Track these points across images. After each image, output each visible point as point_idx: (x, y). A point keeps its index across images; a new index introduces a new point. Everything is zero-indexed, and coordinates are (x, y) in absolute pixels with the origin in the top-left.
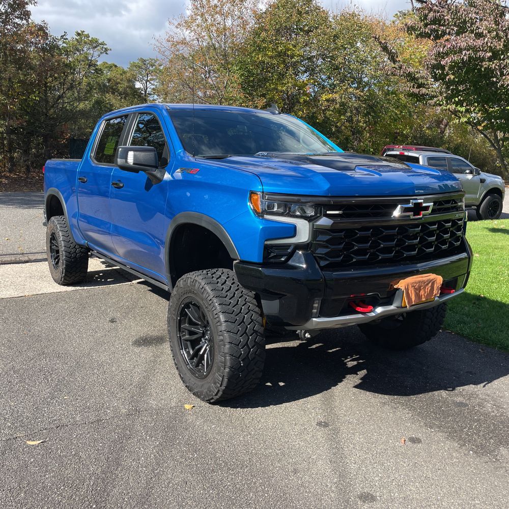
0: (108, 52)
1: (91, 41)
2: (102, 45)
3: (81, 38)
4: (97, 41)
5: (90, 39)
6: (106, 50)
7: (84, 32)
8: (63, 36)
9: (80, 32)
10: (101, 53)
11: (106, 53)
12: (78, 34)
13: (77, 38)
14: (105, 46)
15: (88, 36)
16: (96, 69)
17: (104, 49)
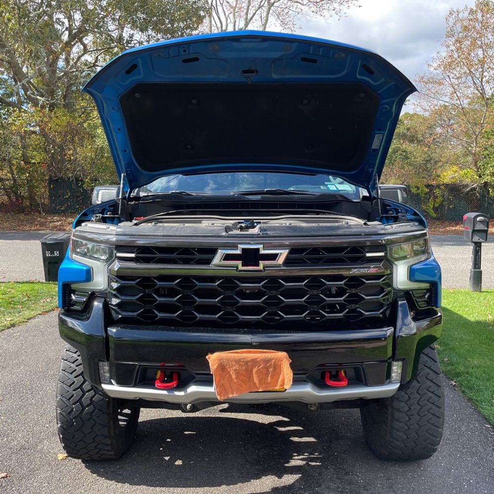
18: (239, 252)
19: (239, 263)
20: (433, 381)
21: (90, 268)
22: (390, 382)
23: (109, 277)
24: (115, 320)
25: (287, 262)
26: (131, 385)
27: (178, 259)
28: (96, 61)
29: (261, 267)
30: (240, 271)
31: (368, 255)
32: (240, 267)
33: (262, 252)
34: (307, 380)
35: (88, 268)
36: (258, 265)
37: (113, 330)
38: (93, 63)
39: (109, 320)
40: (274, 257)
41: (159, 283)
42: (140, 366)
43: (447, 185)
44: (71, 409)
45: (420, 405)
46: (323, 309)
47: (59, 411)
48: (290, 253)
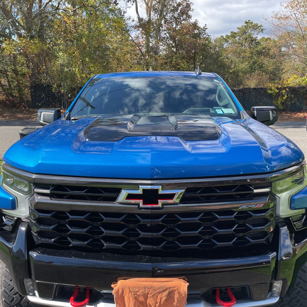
0: (263, 31)
1: (253, 26)
2: (260, 27)
3: (248, 25)
4: (256, 25)
5: (253, 24)
6: (262, 30)
7: (250, 21)
8: (204, 27)
9: (247, 21)
10: (259, 32)
11: (262, 32)
12: (246, 23)
13: (246, 25)
14: (262, 28)
15: (252, 23)
16: (256, 42)
17: (261, 30)
18: (140, 192)
19: (141, 202)
20: (302, 278)
21: (14, 198)
22: (272, 296)
23: (29, 208)
24: (36, 244)
25: (184, 200)
26: (51, 298)
27: (86, 196)
28: (58, 6)
29: (160, 205)
30: (142, 208)
31: (256, 191)
32: (141, 205)
33: (161, 192)
34: (200, 298)
35: (13, 198)
36: (157, 203)
37: (34, 254)
38: (57, 7)
39: (31, 244)
40: (171, 196)
41: (70, 216)
42: (57, 285)
43: (290, 88)
44: (12, 299)
45: (291, 298)
46: (214, 238)
47: (4, 299)
48: (186, 191)
